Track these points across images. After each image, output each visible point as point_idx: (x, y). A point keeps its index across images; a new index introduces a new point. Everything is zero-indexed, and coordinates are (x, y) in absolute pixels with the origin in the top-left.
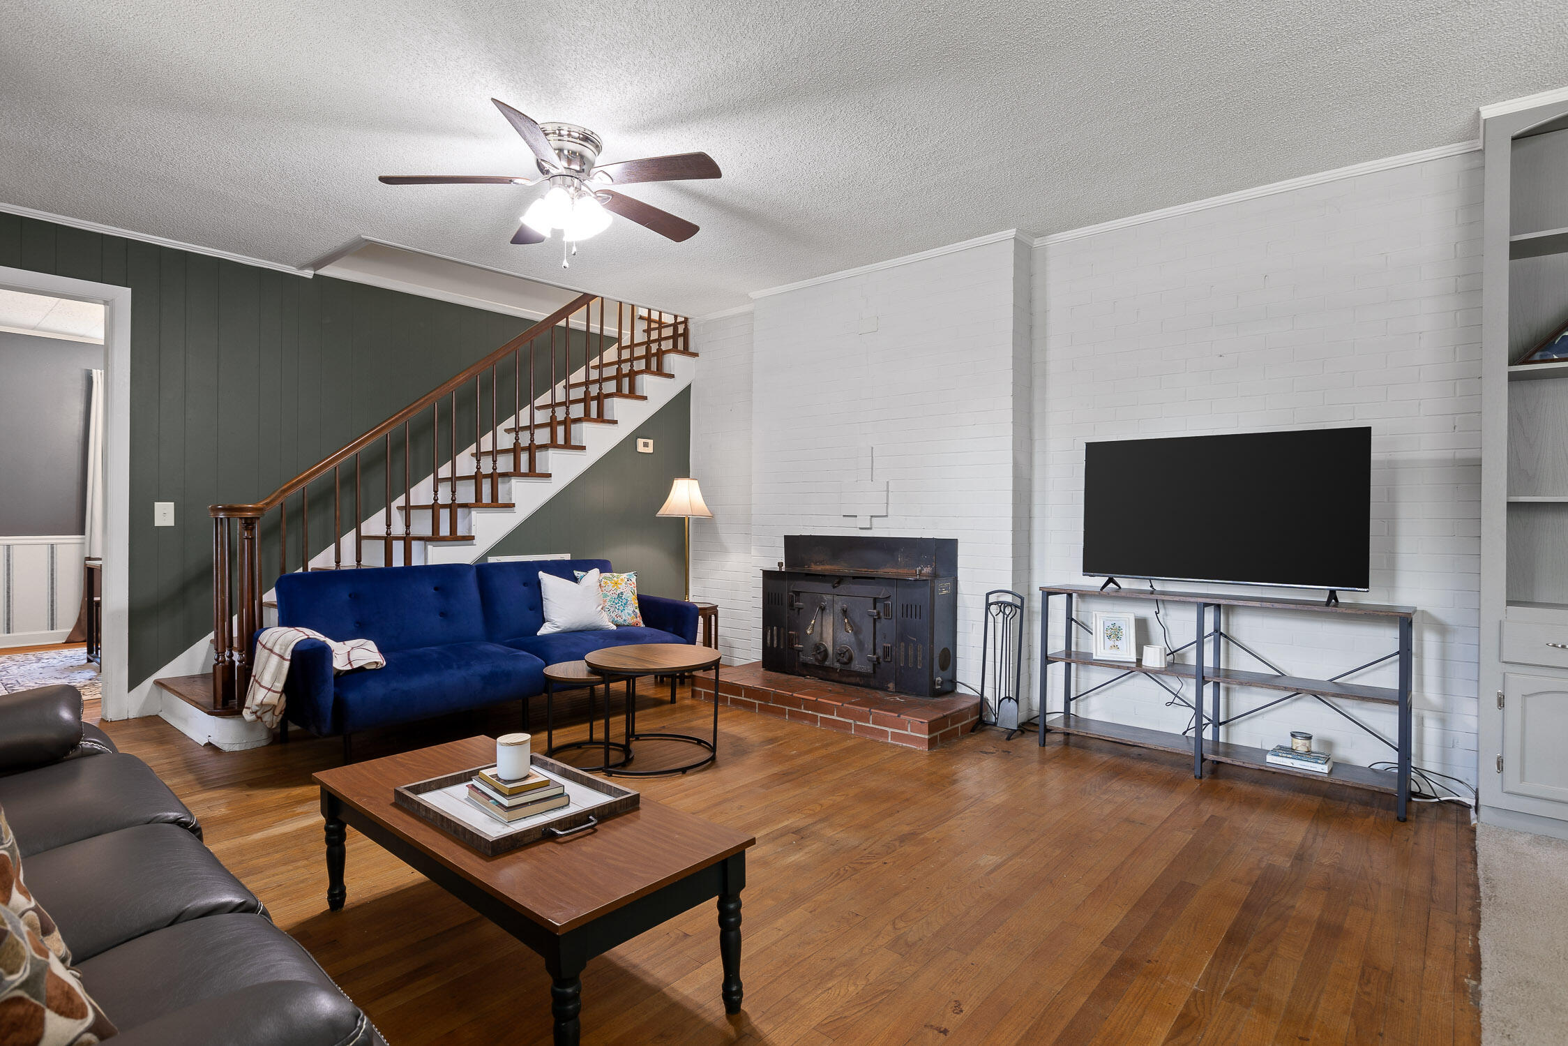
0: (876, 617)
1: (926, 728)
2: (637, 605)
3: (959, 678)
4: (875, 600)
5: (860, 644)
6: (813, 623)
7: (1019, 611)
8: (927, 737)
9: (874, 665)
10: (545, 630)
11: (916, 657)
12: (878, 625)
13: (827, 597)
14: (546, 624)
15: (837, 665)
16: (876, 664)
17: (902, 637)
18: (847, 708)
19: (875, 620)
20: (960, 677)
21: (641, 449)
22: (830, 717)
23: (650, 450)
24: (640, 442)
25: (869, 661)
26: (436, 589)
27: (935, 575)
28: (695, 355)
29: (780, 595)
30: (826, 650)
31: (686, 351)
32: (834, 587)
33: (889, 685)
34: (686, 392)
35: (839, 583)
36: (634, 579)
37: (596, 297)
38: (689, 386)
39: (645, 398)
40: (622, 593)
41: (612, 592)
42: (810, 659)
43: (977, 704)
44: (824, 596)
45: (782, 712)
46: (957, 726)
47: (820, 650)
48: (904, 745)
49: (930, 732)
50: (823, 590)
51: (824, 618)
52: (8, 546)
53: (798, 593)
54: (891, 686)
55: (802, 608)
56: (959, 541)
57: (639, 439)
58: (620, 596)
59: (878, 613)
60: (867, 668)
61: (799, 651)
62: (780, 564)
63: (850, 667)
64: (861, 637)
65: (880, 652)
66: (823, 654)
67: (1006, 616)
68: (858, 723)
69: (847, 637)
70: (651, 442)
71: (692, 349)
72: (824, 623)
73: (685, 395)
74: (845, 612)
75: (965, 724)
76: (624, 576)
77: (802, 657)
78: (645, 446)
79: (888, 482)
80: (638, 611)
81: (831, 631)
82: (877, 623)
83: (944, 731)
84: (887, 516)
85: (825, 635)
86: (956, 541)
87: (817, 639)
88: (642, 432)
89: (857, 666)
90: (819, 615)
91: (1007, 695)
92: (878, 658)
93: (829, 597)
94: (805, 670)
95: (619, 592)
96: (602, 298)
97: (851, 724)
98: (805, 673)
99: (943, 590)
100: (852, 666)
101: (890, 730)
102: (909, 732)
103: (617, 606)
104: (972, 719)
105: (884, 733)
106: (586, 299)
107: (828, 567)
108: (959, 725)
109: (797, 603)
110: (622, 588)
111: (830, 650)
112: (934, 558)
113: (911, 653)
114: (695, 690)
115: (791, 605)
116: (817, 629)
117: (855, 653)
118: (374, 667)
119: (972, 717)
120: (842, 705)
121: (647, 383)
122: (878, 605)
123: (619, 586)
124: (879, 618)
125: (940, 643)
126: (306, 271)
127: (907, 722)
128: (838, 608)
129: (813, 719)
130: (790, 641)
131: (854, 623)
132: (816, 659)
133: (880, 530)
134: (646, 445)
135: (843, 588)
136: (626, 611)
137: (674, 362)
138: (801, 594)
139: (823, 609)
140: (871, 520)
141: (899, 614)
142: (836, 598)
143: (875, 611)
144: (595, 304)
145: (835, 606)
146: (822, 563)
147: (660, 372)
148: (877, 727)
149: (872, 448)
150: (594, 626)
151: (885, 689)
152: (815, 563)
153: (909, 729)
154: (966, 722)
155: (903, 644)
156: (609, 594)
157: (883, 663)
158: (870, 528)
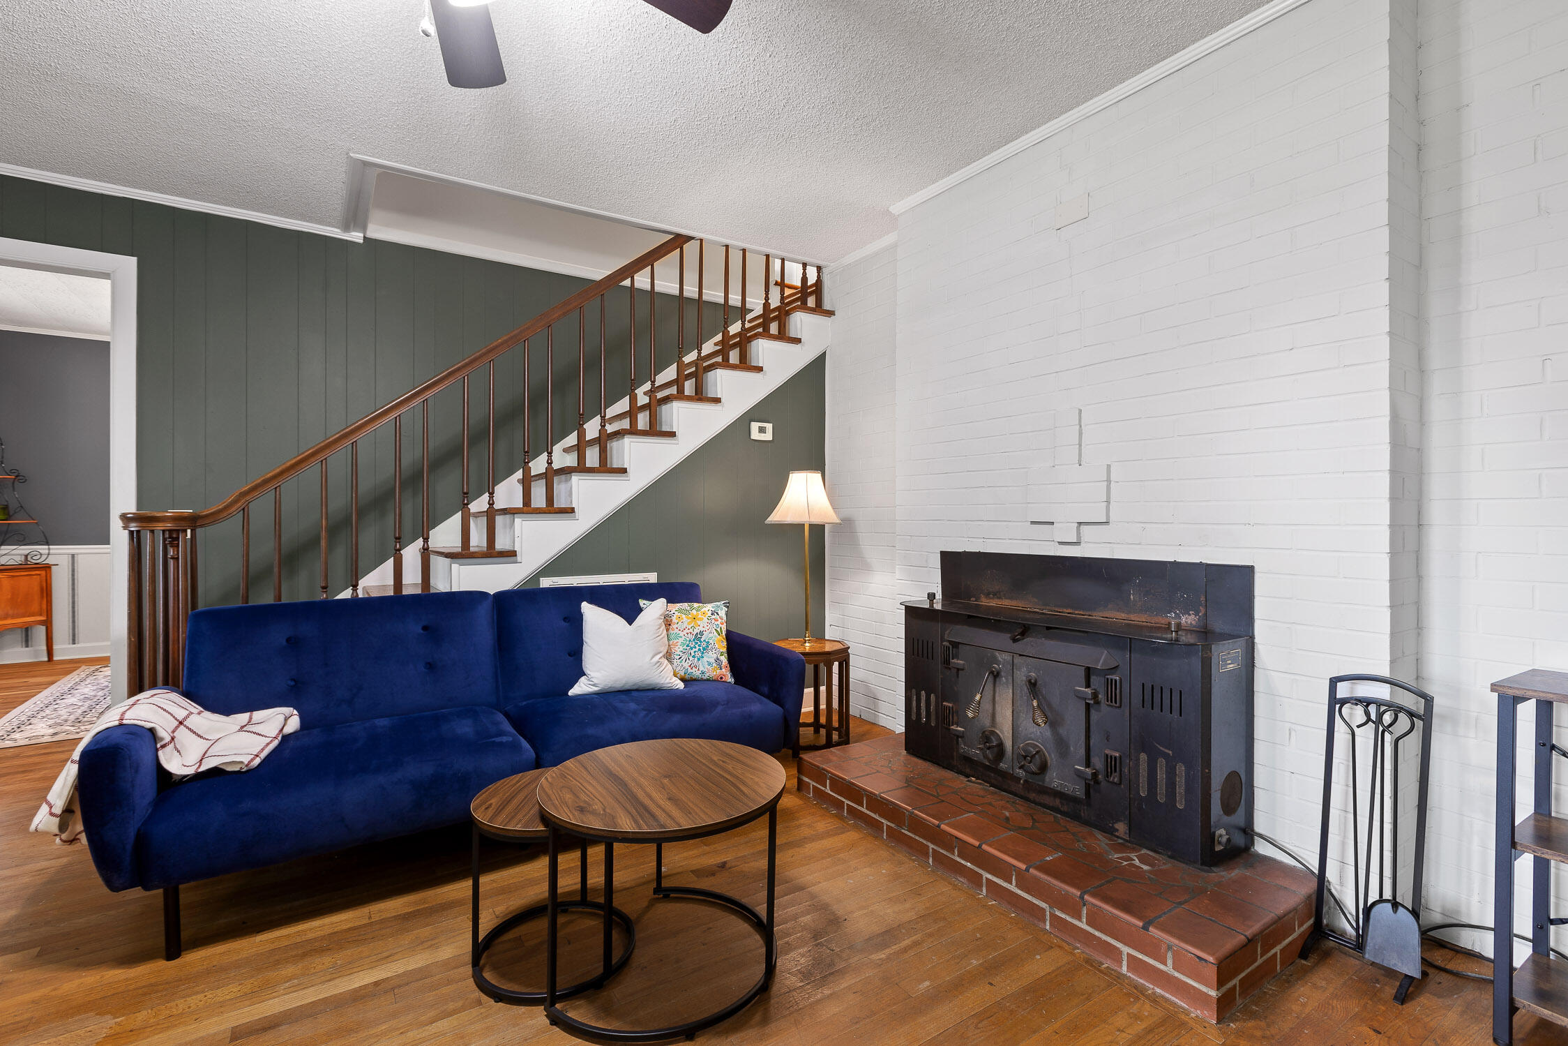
0: (1092, 702)
1: (1212, 973)
2: (725, 650)
3: (1259, 826)
4: (1089, 672)
5: (1061, 744)
6: (978, 697)
7: (1419, 724)
8: (1213, 993)
9: (1088, 787)
10: (581, 688)
11: (1171, 785)
12: (1094, 716)
13: (1003, 657)
14: (583, 679)
15: (1021, 773)
16: (1091, 785)
17: (1144, 741)
18: (1035, 878)
19: (1088, 705)
20: (1261, 824)
21: (755, 435)
22: (1005, 884)
23: (768, 436)
24: (755, 426)
25: (1079, 776)
26: (425, 628)
27: (1206, 635)
28: (830, 313)
29: (930, 645)
30: (1001, 745)
31: (819, 309)
32: (1015, 640)
33: (1116, 826)
34: (819, 363)
35: (1023, 634)
36: (722, 613)
37: (692, 238)
38: (824, 354)
39: (760, 369)
40: (701, 633)
41: (687, 631)
42: (975, 752)
43: (1309, 897)
44: (997, 654)
45: (923, 851)
46: (1273, 952)
47: (989, 738)
48: (1158, 990)
49: (1221, 983)
50: (998, 645)
51: (997, 689)
52: (73, 556)
53: (955, 645)
54: (1121, 827)
55: (963, 670)
56: (1257, 570)
57: (753, 424)
58: (698, 637)
59: (1095, 695)
60: (1077, 790)
61: (959, 736)
62: (931, 597)
63: (1043, 781)
64: (1062, 731)
65: (1098, 762)
66: (995, 749)
67: (1381, 729)
68: (1058, 913)
69: (1037, 731)
70: (769, 426)
71: (827, 306)
72: (997, 698)
73: (817, 366)
74: (1033, 685)
75: (1290, 943)
76: (709, 607)
77: (963, 748)
78: (761, 432)
79: (1109, 467)
80: (724, 659)
81: (1009, 713)
82: (1093, 712)
83: (1249, 970)
84: (1107, 523)
85: (999, 719)
86: (1250, 570)
87: (987, 722)
88: (756, 413)
89: (1054, 779)
90: (989, 686)
91: (1387, 894)
92: (1095, 775)
93: (1007, 657)
94: (968, 767)
95: (696, 631)
96: (701, 240)
97: (1044, 910)
98: (968, 771)
99: (1226, 660)
100: (1047, 779)
101: (1126, 950)
102: (1168, 968)
103: (692, 652)
104: (1302, 929)
105: (1115, 954)
106: (679, 241)
107: (1006, 603)
108: (1277, 949)
109: (955, 661)
110: (703, 624)
111: (1008, 744)
112: (1203, 598)
113: (1161, 775)
114: (802, 780)
115: (946, 662)
116: (986, 706)
117: (1052, 758)
118: (236, 768)
119: (1300, 925)
120: (1027, 870)
121: (763, 349)
122: (1093, 679)
123: (699, 623)
124: (1097, 703)
125: (1222, 763)
126: (353, 233)
127: (1164, 947)
128: (1021, 675)
129: (976, 880)
130: (946, 717)
131: (1049, 705)
132: (985, 757)
133: (1094, 547)
134: (762, 430)
135: (1031, 644)
136: (705, 659)
137: (801, 322)
138: (960, 646)
139: (996, 675)
140: (1078, 529)
141: (1137, 700)
142: (1018, 660)
143: (1089, 691)
144: (691, 249)
145: (1017, 673)
146: (996, 595)
147: (782, 336)
148: (1097, 933)
149: (1080, 411)
150: (650, 685)
151: (1110, 832)
152: (987, 595)
153: (1170, 962)
154: (1290, 938)
155: (1143, 757)
156: (682, 634)
157: (1104, 784)
158: (1078, 543)
